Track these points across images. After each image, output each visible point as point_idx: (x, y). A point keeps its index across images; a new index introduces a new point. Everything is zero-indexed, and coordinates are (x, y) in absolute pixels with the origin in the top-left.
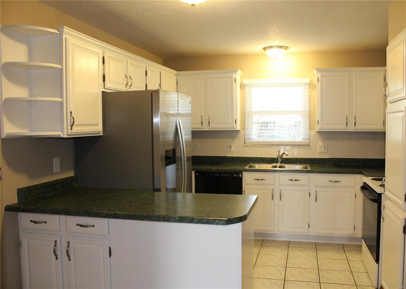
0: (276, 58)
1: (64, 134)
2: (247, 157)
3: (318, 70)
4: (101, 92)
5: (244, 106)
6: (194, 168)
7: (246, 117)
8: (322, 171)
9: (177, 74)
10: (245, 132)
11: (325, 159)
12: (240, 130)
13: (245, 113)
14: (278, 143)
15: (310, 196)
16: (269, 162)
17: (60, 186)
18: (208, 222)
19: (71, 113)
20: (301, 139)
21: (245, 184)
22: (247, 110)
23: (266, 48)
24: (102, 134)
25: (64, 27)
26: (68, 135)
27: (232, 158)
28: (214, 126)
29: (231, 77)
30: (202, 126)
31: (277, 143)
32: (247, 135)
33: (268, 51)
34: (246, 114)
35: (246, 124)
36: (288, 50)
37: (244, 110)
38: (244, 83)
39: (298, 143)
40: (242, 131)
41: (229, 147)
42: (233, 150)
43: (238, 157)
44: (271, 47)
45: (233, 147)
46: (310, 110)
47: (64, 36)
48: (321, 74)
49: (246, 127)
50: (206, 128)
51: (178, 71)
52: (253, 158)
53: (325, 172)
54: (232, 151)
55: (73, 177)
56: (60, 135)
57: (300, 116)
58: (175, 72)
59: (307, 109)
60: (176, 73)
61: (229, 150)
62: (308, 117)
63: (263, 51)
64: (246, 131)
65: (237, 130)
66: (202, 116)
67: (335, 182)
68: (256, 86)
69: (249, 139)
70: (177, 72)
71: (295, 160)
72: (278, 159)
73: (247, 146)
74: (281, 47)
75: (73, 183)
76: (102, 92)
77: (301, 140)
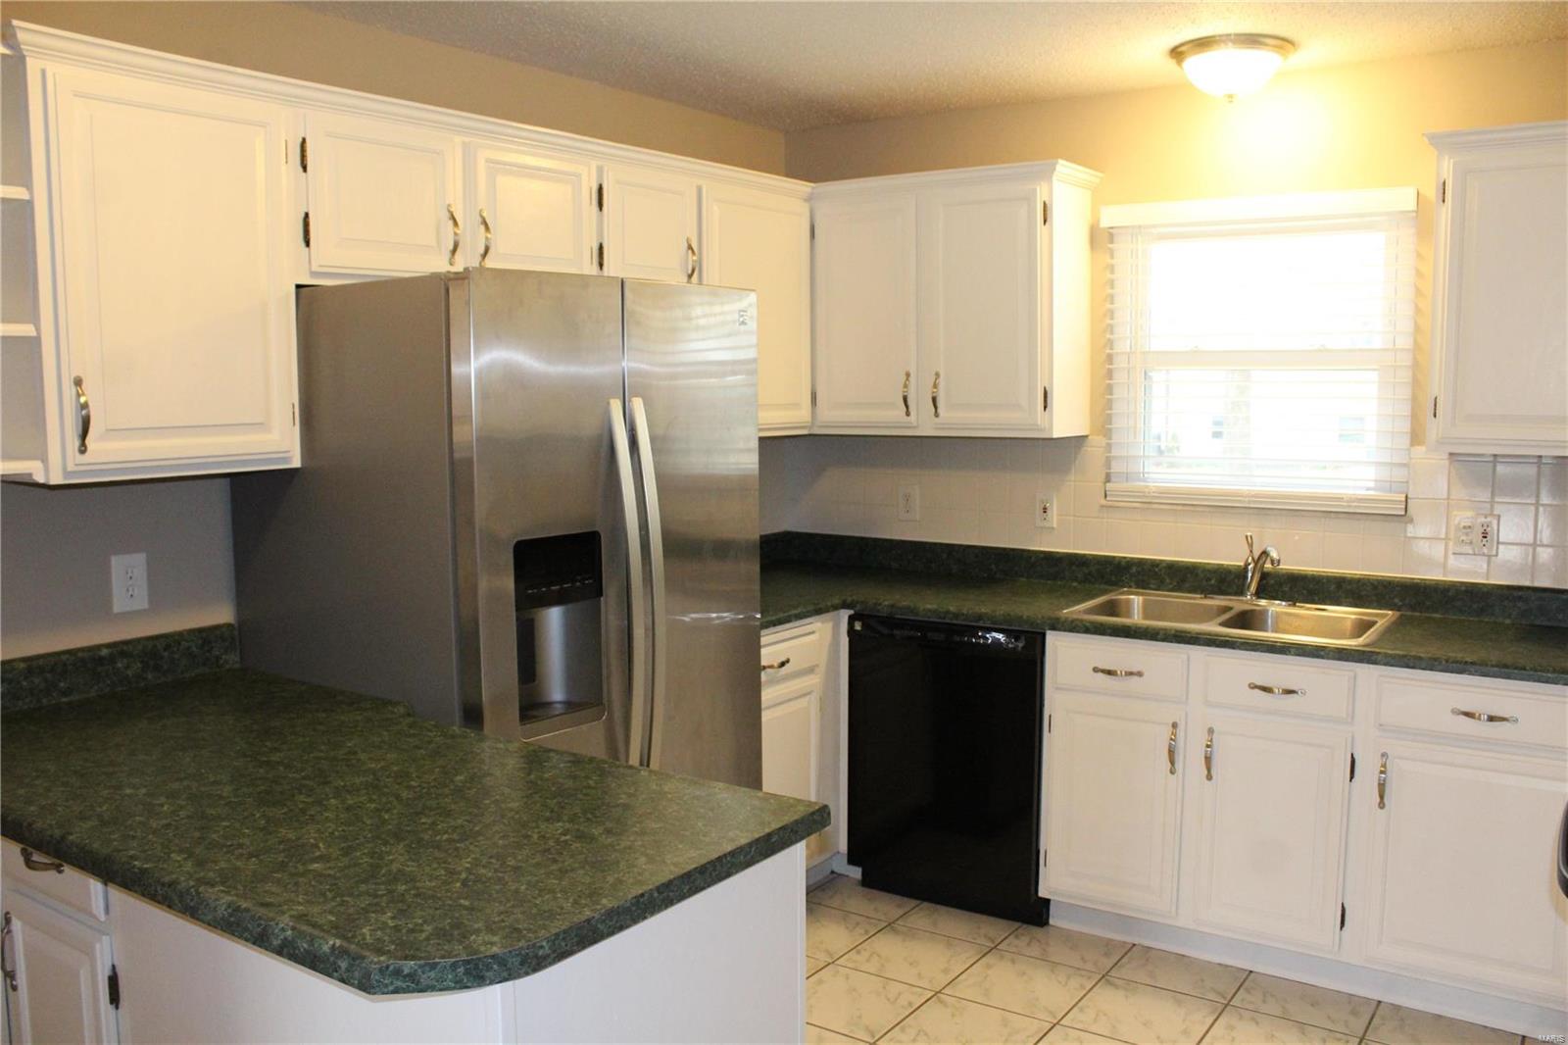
0: (1231, 96)
1: (47, 470)
2: (1114, 557)
3: (1440, 142)
4: (294, 287)
5: (1111, 329)
6: (849, 600)
7: (1120, 378)
8: (1420, 658)
9: (812, 194)
10: (1109, 447)
11: (1485, 590)
12: (1087, 436)
13: (1110, 358)
14: (1255, 502)
15: (1352, 778)
16: (1212, 586)
17: (139, 665)
18: (312, 962)
19: (78, 382)
20: (1372, 484)
21: (1057, 689)
22: (1121, 347)
23: (1180, 49)
24: (296, 463)
25: (13, 27)
26: (66, 474)
27: (1050, 558)
28: (957, 419)
29: (1029, 199)
30: (908, 414)
31: (1249, 502)
32: (1121, 457)
33: (1194, 62)
34: (1120, 363)
35: (1118, 408)
36: (1296, 58)
37: (1110, 343)
38: (1104, 224)
39: (1350, 506)
40: (1097, 440)
41: (1039, 511)
42: (1055, 526)
43: (1076, 556)
44: (1203, 44)
45: (1055, 512)
46: (1417, 348)
47: (33, 66)
48: (1454, 164)
49: (1117, 424)
50: (923, 424)
51: (814, 182)
52: (1140, 563)
53: (1432, 664)
54: (1053, 528)
55: (229, 626)
56: (30, 475)
57: (1374, 376)
58: (804, 187)
59: (1405, 342)
60: (809, 190)
61: (1039, 523)
62: (1405, 376)
63: (1172, 63)
64: (1115, 439)
65: (1055, 436)
66: (908, 375)
67: (1491, 719)
68: (1162, 237)
69: (1127, 477)
70: (812, 184)
71: (1333, 587)
72: (1246, 577)
73: (1118, 507)
74: (1252, 40)
75: (216, 652)
76: (298, 287)
77: (1368, 489)
